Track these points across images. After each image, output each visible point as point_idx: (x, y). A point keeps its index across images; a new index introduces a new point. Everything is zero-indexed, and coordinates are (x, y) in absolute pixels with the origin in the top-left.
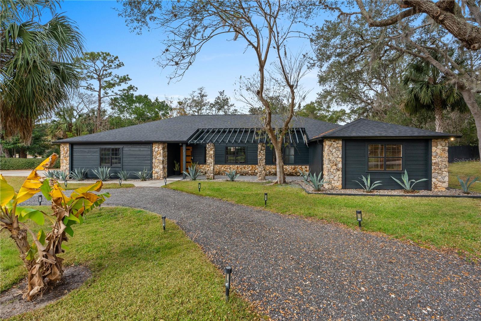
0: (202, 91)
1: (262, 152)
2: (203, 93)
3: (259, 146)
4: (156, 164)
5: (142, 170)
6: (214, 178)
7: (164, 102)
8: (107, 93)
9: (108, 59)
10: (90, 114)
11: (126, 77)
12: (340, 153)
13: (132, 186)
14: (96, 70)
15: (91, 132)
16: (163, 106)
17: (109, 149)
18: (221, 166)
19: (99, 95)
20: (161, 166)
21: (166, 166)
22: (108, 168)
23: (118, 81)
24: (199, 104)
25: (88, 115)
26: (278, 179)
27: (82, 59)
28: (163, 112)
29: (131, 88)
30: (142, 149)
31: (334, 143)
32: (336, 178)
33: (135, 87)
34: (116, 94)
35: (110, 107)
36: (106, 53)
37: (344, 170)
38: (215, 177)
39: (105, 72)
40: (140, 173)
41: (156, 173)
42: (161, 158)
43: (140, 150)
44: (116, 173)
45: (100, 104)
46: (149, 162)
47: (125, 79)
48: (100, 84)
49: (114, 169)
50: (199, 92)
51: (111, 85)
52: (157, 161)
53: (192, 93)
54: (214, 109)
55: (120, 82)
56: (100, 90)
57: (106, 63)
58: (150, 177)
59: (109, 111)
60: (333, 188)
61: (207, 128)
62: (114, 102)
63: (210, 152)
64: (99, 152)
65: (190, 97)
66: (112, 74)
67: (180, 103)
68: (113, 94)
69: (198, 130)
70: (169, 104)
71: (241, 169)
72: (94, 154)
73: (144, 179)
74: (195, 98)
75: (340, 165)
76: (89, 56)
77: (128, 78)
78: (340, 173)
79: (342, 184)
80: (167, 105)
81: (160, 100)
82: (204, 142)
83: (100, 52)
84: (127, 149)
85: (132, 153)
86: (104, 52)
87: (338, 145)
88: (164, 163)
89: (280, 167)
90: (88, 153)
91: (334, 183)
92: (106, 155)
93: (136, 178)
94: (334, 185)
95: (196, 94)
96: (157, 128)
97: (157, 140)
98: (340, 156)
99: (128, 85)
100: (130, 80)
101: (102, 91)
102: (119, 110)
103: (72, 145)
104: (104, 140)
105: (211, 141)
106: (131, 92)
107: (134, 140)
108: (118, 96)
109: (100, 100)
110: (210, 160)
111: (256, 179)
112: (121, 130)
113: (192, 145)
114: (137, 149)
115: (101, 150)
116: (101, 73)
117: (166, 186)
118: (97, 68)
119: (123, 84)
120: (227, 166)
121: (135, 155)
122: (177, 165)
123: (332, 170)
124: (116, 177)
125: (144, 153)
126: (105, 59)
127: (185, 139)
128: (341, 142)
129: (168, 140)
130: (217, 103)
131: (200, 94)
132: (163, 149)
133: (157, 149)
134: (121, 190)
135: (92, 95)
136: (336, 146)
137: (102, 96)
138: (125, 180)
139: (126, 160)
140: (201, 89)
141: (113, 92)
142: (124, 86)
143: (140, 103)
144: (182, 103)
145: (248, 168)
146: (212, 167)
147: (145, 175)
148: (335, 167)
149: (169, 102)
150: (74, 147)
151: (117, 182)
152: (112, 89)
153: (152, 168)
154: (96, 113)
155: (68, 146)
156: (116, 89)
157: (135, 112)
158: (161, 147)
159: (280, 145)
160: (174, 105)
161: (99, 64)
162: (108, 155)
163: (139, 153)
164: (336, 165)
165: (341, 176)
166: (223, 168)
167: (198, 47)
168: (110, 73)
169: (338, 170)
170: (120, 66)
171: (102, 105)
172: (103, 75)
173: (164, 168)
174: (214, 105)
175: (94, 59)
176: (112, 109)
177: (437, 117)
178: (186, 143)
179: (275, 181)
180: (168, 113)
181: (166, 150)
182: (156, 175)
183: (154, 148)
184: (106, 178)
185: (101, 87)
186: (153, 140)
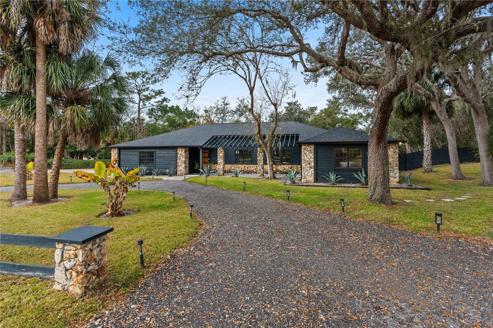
0: (225, 100)
1: (260, 154)
2: (226, 102)
3: (259, 149)
4: (180, 164)
5: (169, 169)
6: (223, 175)
7: (193, 110)
8: (145, 105)
9: (146, 76)
10: (132, 122)
11: (161, 91)
12: (312, 155)
13: (161, 180)
14: (136, 86)
15: (133, 138)
16: (191, 114)
17: (145, 152)
18: (231, 165)
19: (139, 107)
20: (184, 165)
21: (188, 165)
22: (145, 166)
23: (154, 94)
24: (223, 111)
25: (129, 123)
26: (269, 175)
27: (126, 78)
28: (191, 120)
29: (165, 100)
30: (169, 152)
31: (307, 147)
32: (309, 174)
33: (169, 99)
34: (153, 105)
35: (148, 116)
36: (144, 72)
37: (315, 168)
38: (225, 174)
39: (143, 87)
40: (168, 170)
41: (180, 170)
42: (184, 159)
43: (168, 153)
44: (150, 170)
45: (139, 113)
46: (175, 162)
47: (160, 93)
48: (140, 98)
49: (149, 167)
50: (223, 101)
51: (148, 98)
52: (181, 161)
53: (216, 102)
54: (235, 115)
55: (156, 95)
56: (140, 102)
57: (144, 80)
58: (175, 174)
59: (147, 119)
60: (307, 182)
61: (220, 135)
62: (151, 112)
63: (221, 154)
64: (138, 154)
65: (215, 106)
66: (149, 88)
67: (206, 111)
68: (150, 105)
69: (213, 137)
70: (196, 112)
71: (248, 168)
72: (135, 156)
73: (171, 175)
74: (219, 107)
75: (313, 164)
76: (131, 75)
77: (162, 92)
78: (312, 170)
79: (314, 178)
80: (195, 113)
81: (190, 109)
82: (216, 147)
83: (140, 71)
84: (158, 153)
85: (162, 155)
86: (143, 71)
87: (311, 149)
88: (186, 163)
89: (270, 166)
90: (131, 155)
91: (308, 178)
92: (143, 157)
93: (165, 174)
94: (308, 179)
95: (220, 103)
96: (182, 135)
97: (181, 145)
98: (313, 157)
99: (163, 98)
100: (164, 93)
101: (141, 103)
102: (155, 118)
103: (120, 149)
104: (142, 145)
105: (221, 145)
106: (165, 103)
107: (164, 145)
108: (155, 107)
109: (139, 111)
110: (220, 161)
111: (256, 176)
112: (156, 137)
113: (206, 149)
114: (166, 152)
115: (140, 153)
116: (141, 88)
117: (185, 180)
118: (137, 84)
119: (158, 97)
120: (236, 166)
121: (165, 157)
122: (197, 165)
123: (306, 168)
124: (150, 174)
125: (172, 155)
126: (143, 77)
127: (201, 144)
128: (313, 146)
129: (188, 145)
130: (238, 110)
131: (223, 102)
132: (185, 152)
133: (180, 152)
134: (153, 182)
135: (133, 106)
136: (309, 149)
137: (141, 107)
138: (157, 176)
139: (158, 160)
140: (225, 99)
141: (150, 103)
142: (159, 98)
143: (172, 113)
144: (207, 110)
145: (252, 167)
146: (222, 166)
147: (171, 172)
148: (308, 166)
149: (196, 111)
150: (121, 151)
151: (151, 177)
152: (149, 102)
153: (177, 167)
154: (136, 121)
155: (117, 150)
156: (152, 101)
157: (167, 121)
158: (183, 150)
159: (268, 149)
160: (201, 113)
161: (139, 81)
162: (145, 157)
163: (167, 155)
164: (309, 164)
165: (313, 172)
166: (233, 167)
167: (202, 83)
168: (148, 88)
169: (311, 168)
170: (156, 82)
171: (141, 115)
172: (142, 89)
173: (186, 167)
174: (236, 112)
175: (135, 77)
176: (150, 117)
177: (424, 122)
178: (201, 147)
179: (267, 177)
180: (195, 120)
181: (187, 153)
182: (180, 172)
183: (178, 151)
184: (143, 174)
185: (140, 100)
186: (178, 145)
